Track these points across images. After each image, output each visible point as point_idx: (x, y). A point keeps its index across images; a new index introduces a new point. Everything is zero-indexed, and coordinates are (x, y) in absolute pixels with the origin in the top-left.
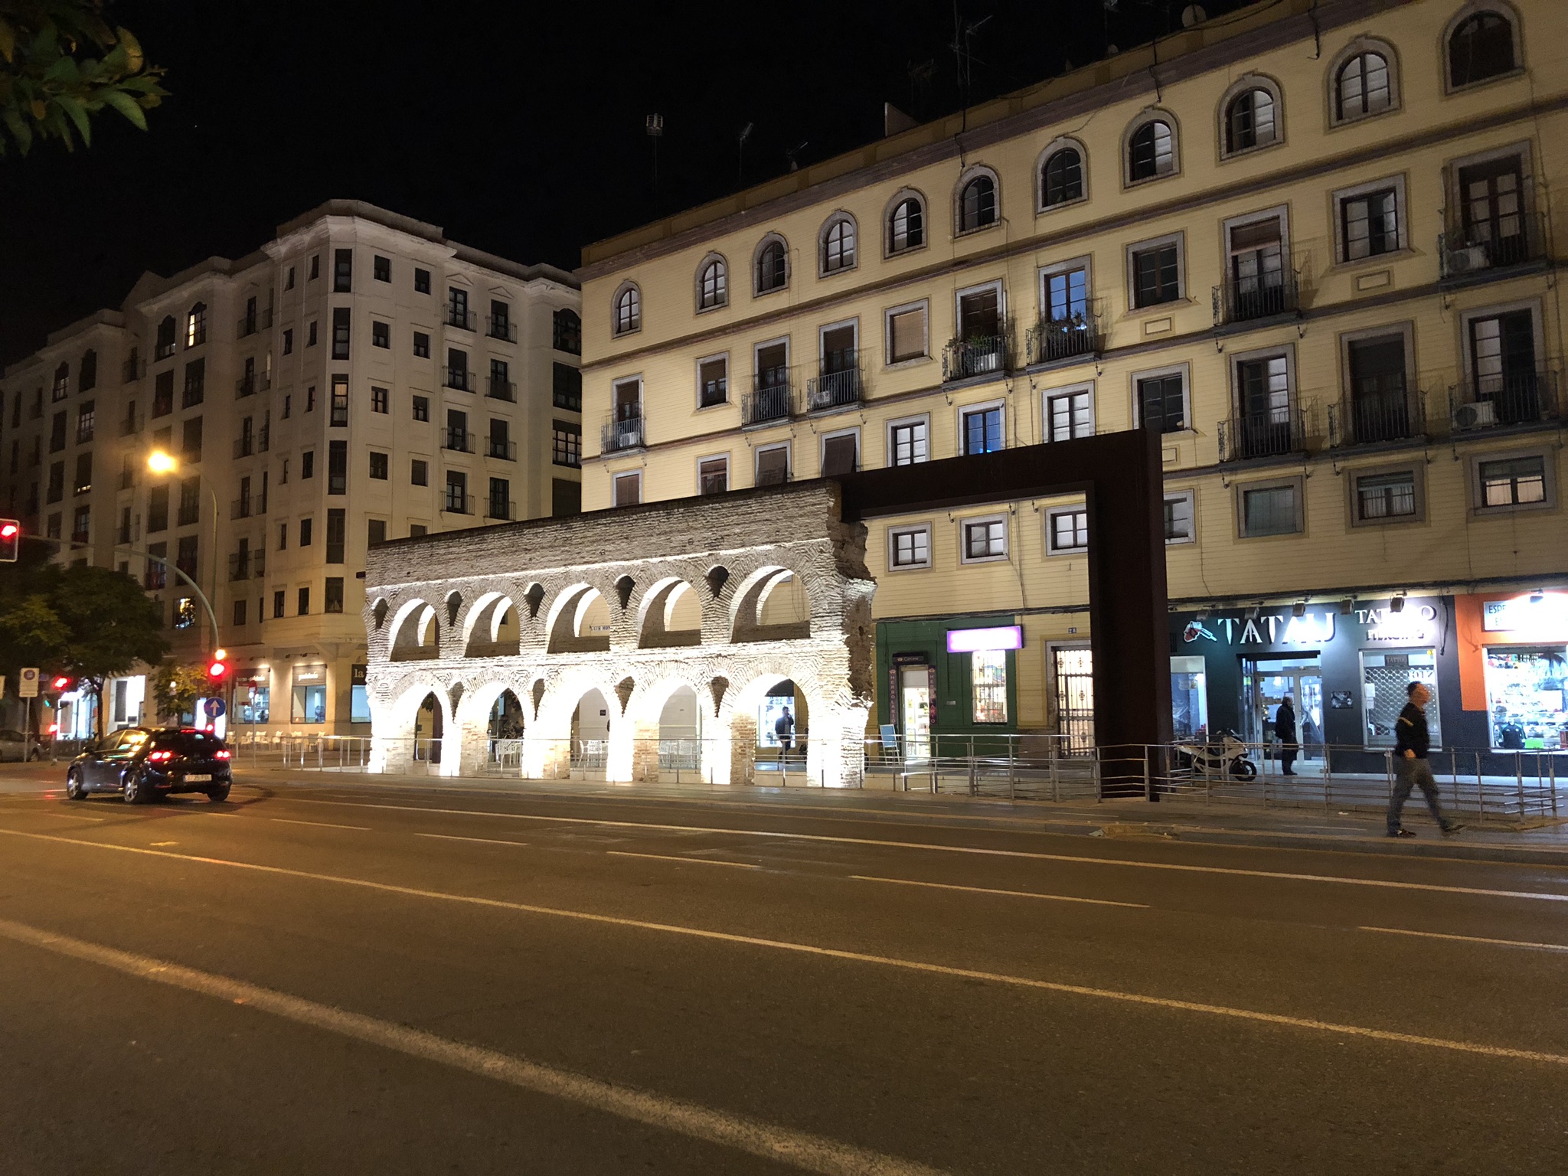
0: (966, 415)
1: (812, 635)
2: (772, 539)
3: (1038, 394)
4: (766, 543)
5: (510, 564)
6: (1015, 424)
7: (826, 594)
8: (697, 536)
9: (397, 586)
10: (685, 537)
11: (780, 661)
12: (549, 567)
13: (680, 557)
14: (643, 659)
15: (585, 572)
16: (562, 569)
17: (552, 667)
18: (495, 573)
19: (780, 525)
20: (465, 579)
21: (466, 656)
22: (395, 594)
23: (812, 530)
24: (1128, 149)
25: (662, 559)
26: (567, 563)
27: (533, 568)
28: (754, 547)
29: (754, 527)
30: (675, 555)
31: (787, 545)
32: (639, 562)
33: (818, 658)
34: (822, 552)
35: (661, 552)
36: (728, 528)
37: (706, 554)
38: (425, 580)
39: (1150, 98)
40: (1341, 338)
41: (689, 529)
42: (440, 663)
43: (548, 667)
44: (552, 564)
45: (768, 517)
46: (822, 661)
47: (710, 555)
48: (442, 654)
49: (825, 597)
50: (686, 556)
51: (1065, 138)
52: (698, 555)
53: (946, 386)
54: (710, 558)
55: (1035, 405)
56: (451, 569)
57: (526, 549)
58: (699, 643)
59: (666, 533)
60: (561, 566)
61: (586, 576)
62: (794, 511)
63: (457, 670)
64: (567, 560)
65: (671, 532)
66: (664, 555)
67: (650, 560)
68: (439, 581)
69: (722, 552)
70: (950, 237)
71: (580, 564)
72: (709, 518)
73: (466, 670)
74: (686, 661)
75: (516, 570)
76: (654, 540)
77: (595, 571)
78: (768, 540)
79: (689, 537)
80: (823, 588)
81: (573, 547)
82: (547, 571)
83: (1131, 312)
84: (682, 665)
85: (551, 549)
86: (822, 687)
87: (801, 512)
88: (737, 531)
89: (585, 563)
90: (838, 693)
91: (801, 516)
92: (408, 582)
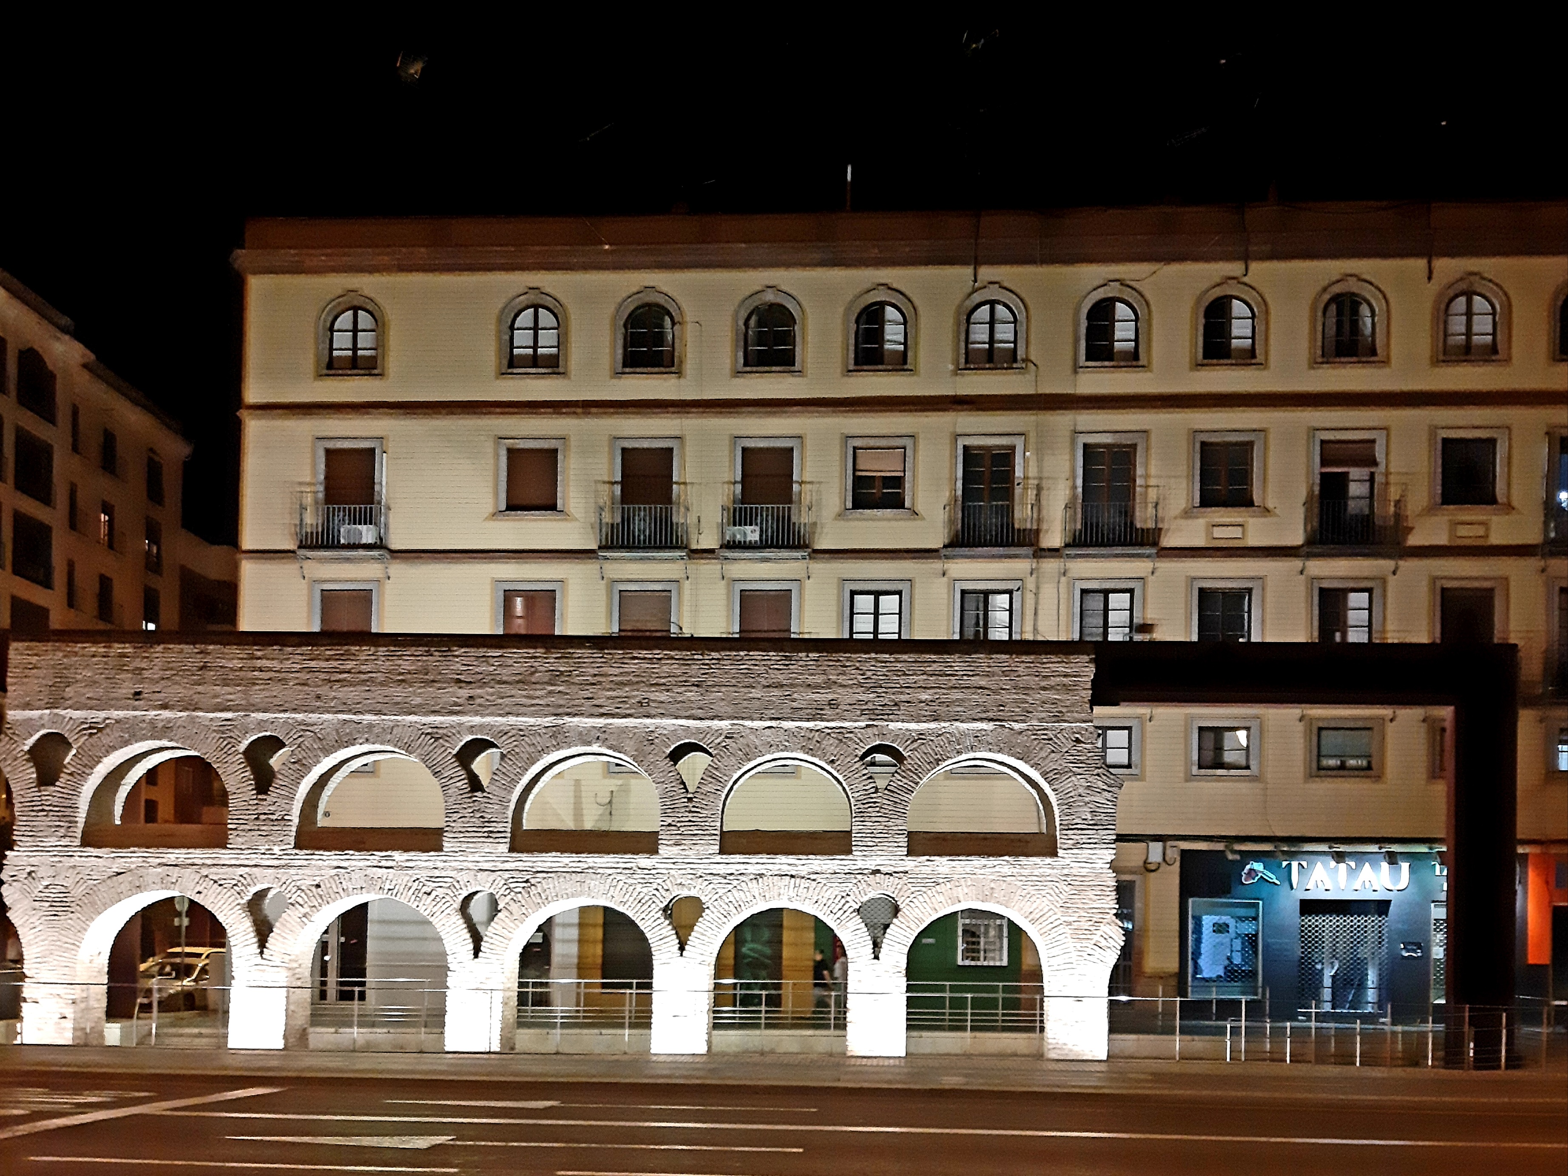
0: (963, 592)
1: (1061, 852)
2: (990, 715)
3: (1068, 583)
4: (981, 720)
5: (418, 700)
6: (1036, 614)
7: (1087, 799)
8: (845, 697)
9: (103, 714)
10: (824, 696)
11: (992, 885)
12: (518, 715)
13: (810, 725)
14: (722, 869)
15: (603, 730)
16: (548, 721)
17: (515, 874)
18: (379, 713)
19: (1006, 697)
20: (300, 716)
21: (297, 846)
22: (95, 729)
23: (1064, 710)
24: (1202, 321)
25: (773, 723)
26: (561, 710)
27: (476, 713)
28: (957, 724)
29: (956, 695)
30: (801, 720)
31: (1017, 726)
32: (725, 724)
33: (1062, 886)
34: (1078, 741)
35: (769, 713)
36: (907, 691)
37: (863, 724)
38: (185, 709)
39: (1234, 268)
40: (1435, 582)
41: (829, 684)
42: (224, 856)
43: (507, 875)
44: (523, 710)
45: (983, 683)
46: (1067, 889)
47: (868, 726)
48: (234, 840)
49: (1087, 803)
50: (822, 724)
51: (1122, 284)
52: (846, 724)
53: (944, 552)
54: (869, 730)
55: (1063, 596)
56: (258, 695)
57: (459, 681)
58: (850, 852)
59: (782, 686)
60: (546, 715)
61: (602, 736)
62: (1033, 681)
63: (271, 871)
64: (561, 706)
65: (792, 685)
66: (779, 719)
67: (748, 723)
68: (229, 715)
69: (892, 726)
70: (951, 367)
71: (592, 715)
72: (869, 674)
73: (292, 871)
74: (813, 877)
75: (434, 712)
76: (756, 693)
77: (624, 730)
78: (984, 715)
79: (830, 697)
80: (1081, 790)
81: (575, 689)
82: (512, 719)
83: (1195, 510)
84: (804, 883)
85: (520, 686)
86: (1070, 924)
87: (1043, 684)
88: (924, 696)
89: (602, 715)
90: (1099, 933)
91: (1044, 689)
92: (135, 709)
